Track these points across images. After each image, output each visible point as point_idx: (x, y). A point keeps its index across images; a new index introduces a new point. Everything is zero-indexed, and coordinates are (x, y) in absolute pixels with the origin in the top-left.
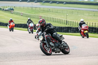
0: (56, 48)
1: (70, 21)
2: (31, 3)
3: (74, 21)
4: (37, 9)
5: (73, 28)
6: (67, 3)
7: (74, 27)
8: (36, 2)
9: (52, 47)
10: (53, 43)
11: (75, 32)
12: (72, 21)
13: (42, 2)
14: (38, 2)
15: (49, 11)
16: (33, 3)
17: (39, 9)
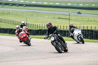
1: (30, 23)
3: (34, 24)
5: (33, 31)
6: (27, 5)
7: (34, 29)
11: (35, 35)
12: (32, 23)
13: (1, 4)
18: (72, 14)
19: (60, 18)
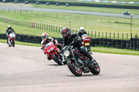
0: (85, 66)
2: (19, 4)
4: (28, 13)
6: (71, 4)
8: (26, 3)
9: (81, 65)
10: (82, 59)
13: (35, 2)
14: (29, 2)
15: (45, 16)
16: (22, 4)
17: (31, 13)
18: (134, 16)
19: (117, 23)
